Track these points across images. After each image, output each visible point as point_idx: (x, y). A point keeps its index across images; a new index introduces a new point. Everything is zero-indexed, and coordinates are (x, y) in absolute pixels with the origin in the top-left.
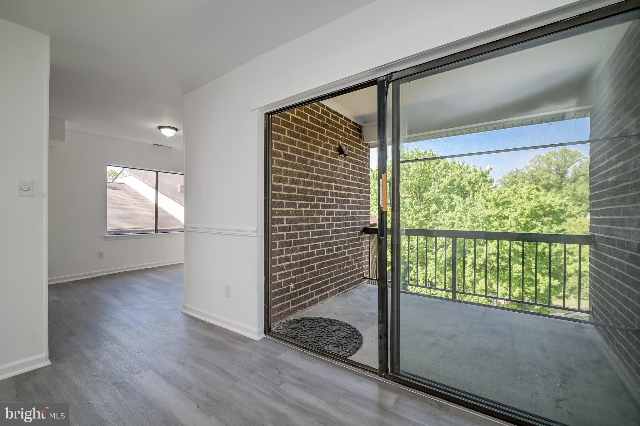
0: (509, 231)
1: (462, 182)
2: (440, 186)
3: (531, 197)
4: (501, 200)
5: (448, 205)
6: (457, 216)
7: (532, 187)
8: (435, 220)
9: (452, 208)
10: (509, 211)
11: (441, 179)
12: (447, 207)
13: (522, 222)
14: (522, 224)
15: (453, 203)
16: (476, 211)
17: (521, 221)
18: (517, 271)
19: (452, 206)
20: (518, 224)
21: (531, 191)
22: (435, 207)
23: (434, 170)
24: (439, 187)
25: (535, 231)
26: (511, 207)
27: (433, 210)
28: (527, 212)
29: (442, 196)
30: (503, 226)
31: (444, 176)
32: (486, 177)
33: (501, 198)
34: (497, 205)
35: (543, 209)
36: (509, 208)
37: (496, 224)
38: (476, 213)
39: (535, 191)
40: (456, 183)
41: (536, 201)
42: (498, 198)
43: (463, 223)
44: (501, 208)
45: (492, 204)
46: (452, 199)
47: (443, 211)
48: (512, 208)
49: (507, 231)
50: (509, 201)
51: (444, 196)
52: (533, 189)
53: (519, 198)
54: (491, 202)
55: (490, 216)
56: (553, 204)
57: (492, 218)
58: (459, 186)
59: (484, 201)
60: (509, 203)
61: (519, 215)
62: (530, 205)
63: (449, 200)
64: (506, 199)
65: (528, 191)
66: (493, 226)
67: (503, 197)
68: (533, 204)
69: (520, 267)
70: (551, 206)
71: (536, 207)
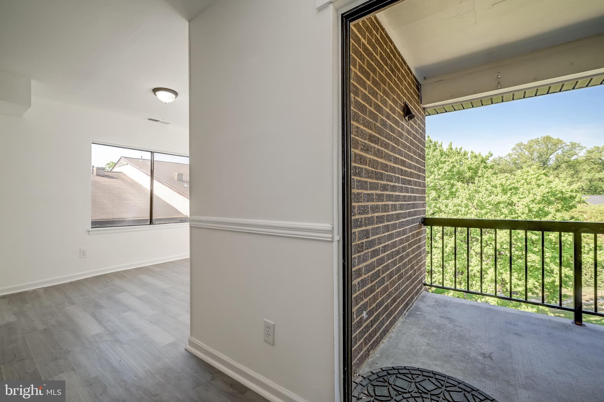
0: (520, 219)
1: (462, 169)
2: (440, 172)
3: (540, 182)
4: (509, 185)
5: (448, 191)
6: (463, 203)
7: (540, 173)
8: (435, 207)
9: (453, 194)
10: (518, 197)
11: (441, 166)
12: (447, 193)
13: (533, 209)
14: (535, 211)
15: (454, 190)
16: (483, 198)
17: (533, 207)
18: (531, 261)
19: (453, 192)
20: (530, 211)
21: (538, 176)
22: (435, 193)
23: (433, 156)
24: (439, 174)
25: (549, 218)
26: (519, 193)
27: (433, 197)
28: (538, 198)
29: (442, 183)
30: (514, 213)
31: (444, 162)
32: (485, 163)
33: (510, 184)
34: (505, 191)
35: (554, 195)
36: (518, 195)
37: (505, 211)
38: (484, 199)
39: (543, 176)
40: (455, 170)
41: (547, 187)
42: (505, 184)
43: (469, 209)
44: (509, 195)
45: (499, 190)
46: (453, 185)
47: (442, 197)
48: (521, 194)
49: (517, 218)
50: (517, 187)
51: (444, 182)
52: (541, 174)
53: (525, 184)
54: (496, 188)
55: (499, 203)
56: (564, 191)
57: (503, 205)
58: (459, 173)
59: (489, 187)
60: (516, 189)
61: (530, 202)
62: (540, 193)
63: (450, 186)
64: (513, 185)
65: (534, 176)
66: (502, 214)
67: (511, 183)
68: (544, 190)
69: (534, 256)
70: (562, 192)
71: (548, 193)
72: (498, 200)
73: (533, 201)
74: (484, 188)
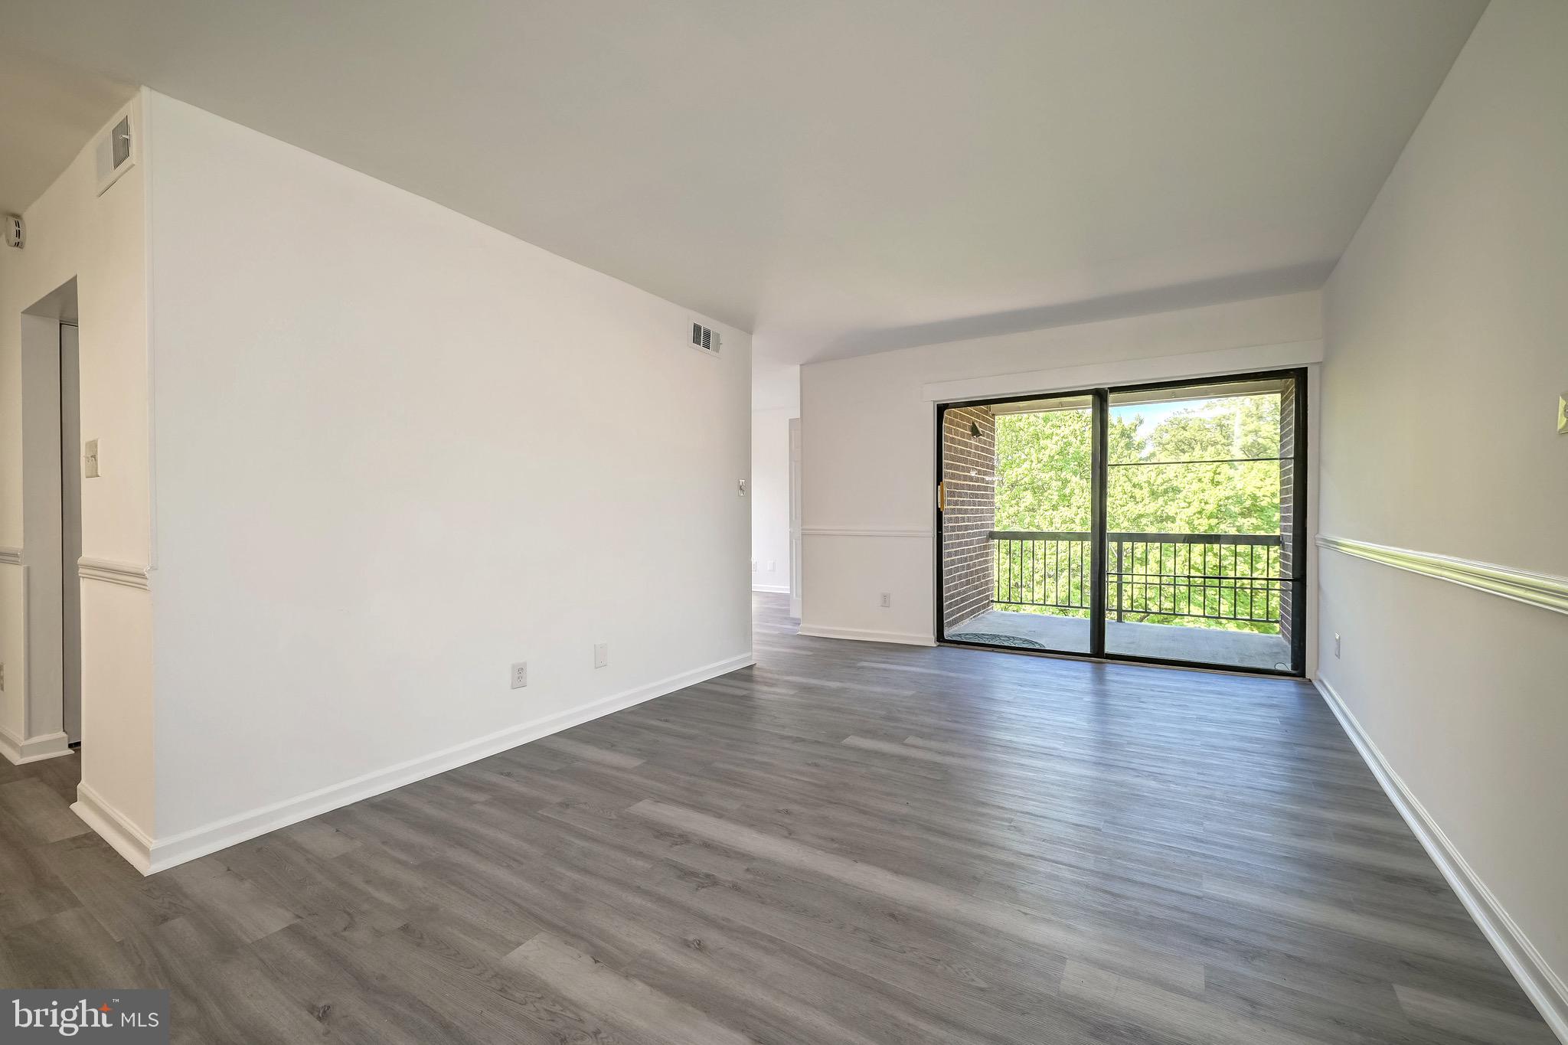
2: (1041, 456)
3: (1217, 478)
4: (1162, 484)
5: (1057, 493)
6: (1079, 517)
15: (1067, 491)
16: (1114, 506)
17: (1199, 524)
19: (1065, 496)
27: (1027, 504)
28: (1211, 508)
29: (1046, 477)
31: (1050, 437)
32: (1129, 437)
35: (1239, 501)
36: (1176, 501)
38: (1115, 510)
40: (1071, 450)
42: (1155, 481)
44: (1161, 500)
45: (1146, 492)
46: (1065, 482)
47: (1046, 505)
50: (1177, 487)
54: (1141, 488)
55: (1141, 516)
56: (1259, 494)
59: (1128, 487)
60: (1176, 490)
61: (1195, 514)
63: (1060, 483)
68: (1221, 492)
70: (1254, 498)
71: (1228, 498)
72: (1137, 512)
73: (1200, 513)
74: (1120, 489)
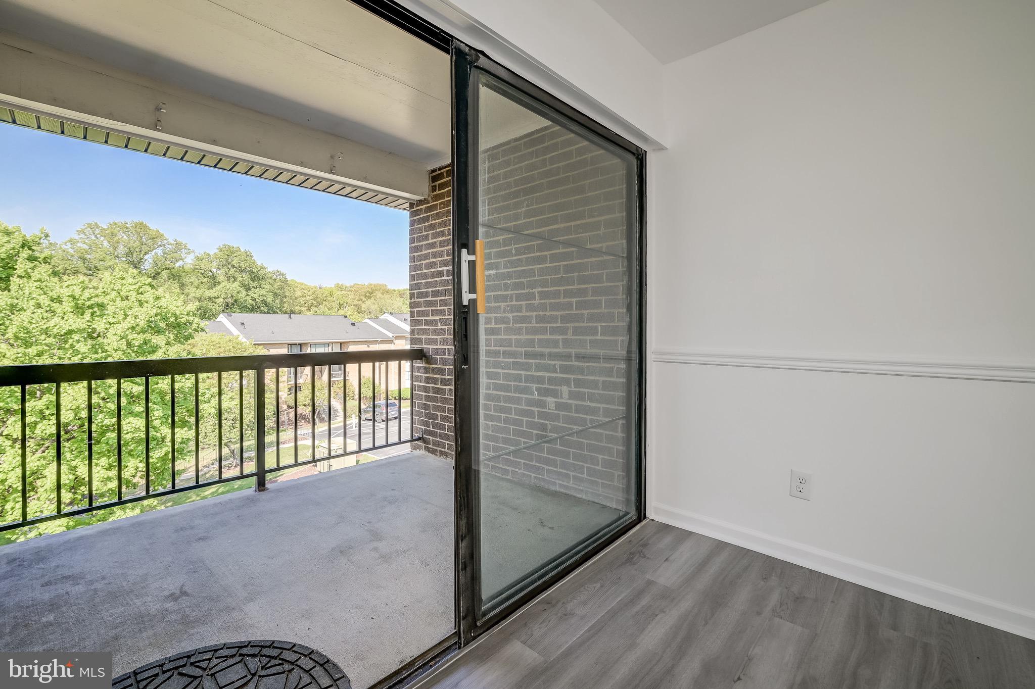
0: (110, 360)
3: (142, 298)
4: (89, 299)
7: (143, 282)
10: (104, 321)
13: (134, 342)
14: (136, 344)
16: (33, 322)
18: (133, 430)
20: (129, 344)
25: (158, 356)
26: (108, 315)
28: (142, 323)
30: (100, 351)
32: (30, 249)
33: (90, 296)
34: (79, 310)
35: (165, 319)
36: (105, 317)
37: (83, 348)
39: (148, 288)
41: (154, 306)
42: (80, 296)
44: (87, 316)
45: (68, 306)
48: (110, 316)
49: (106, 358)
50: (103, 303)
52: (145, 284)
53: (118, 299)
54: (60, 302)
55: (70, 332)
56: (178, 313)
57: (79, 336)
59: (44, 300)
60: (101, 306)
61: (127, 330)
62: (143, 315)
64: (96, 299)
65: (134, 287)
66: (77, 352)
67: (93, 295)
68: (150, 310)
69: (136, 421)
70: (176, 316)
71: (156, 315)
72: (67, 328)
73: (133, 328)
